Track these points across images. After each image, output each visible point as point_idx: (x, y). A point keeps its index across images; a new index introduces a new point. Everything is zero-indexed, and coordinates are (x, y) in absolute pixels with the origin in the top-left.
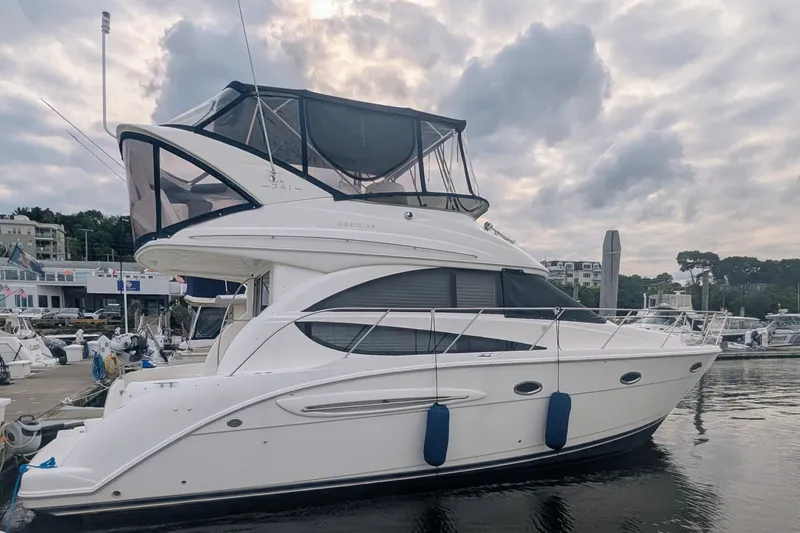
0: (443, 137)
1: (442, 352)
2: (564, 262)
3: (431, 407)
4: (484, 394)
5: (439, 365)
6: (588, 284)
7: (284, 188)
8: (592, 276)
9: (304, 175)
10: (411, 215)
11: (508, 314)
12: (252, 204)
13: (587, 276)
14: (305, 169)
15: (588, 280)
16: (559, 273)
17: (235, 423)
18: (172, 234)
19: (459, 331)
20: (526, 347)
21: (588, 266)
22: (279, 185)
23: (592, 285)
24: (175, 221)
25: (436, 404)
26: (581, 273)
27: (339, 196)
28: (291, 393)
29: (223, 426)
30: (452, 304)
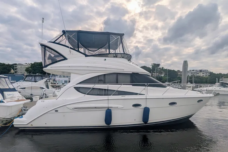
0: (116, 39)
1: (111, 95)
2: (196, 70)
3: (107, 110)
4: (123, 107)
5: (109, 99)
6: (204, 76)
7: (73, 55)
8: (205, 73)
9: (78, 51)
10: (105, 59)
11: (133, 85)
12: (65, 59)
13: (203, 74)
14: (78, 49)
15: (203, 75)
16: (195, 73)
17: (57, 111)
18: (47, 67)
19: (116, 89)
20: (136, 94)
21: (204, 71)
22: (72, 54)
23: (205, 76)
24: (48, 63)
25: (108, 109)
26: (201, 73)
27: (86, 56)
28: (70, 104)
29: (54, 111)
30: (117, 82)
